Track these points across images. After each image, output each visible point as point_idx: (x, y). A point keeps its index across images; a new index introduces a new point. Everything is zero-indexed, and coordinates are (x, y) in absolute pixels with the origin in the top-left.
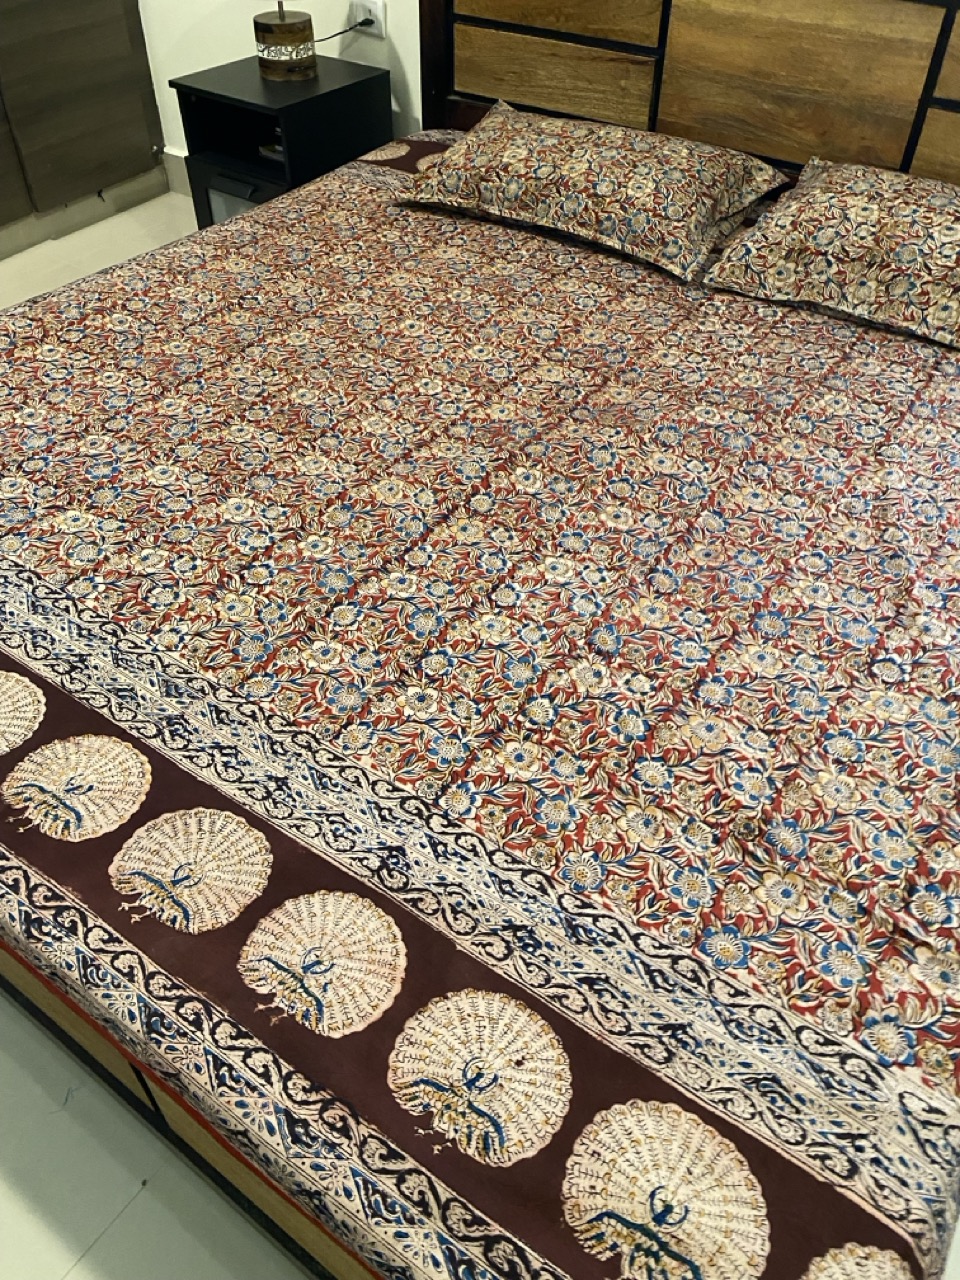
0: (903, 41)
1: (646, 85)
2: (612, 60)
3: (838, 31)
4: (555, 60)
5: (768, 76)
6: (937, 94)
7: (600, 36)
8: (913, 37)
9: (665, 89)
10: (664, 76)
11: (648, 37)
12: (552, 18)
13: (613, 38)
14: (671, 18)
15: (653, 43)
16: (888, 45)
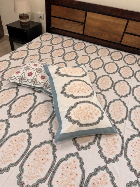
1: (82, 28)
2: (77, 24)
3: (112, 22)
4: (68, 23)
5: (101, 27)
6: (126, 32)
7: (75, 20)
8: (123, 24)
10: (85, 27)
11: (83, 21)
12: (68, 17)
13: (77, 21)
16: (119, 25)
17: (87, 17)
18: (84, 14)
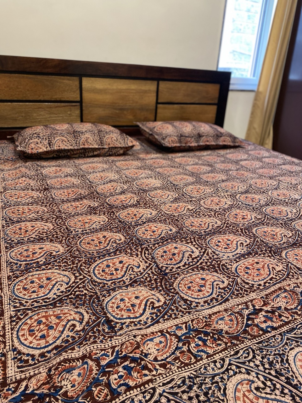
0: (149, 90)
1: (78, 112)
2: (64, 106)
3: (133, 90)
4: (40, 109)
5: (116, 103)
6: (159, 101)
7: (58, 99)
8: (151, 89)
9: (84, 112)
10: (84, 108)
11: (76, 98)
12: (37, 96)
13: (63, 99)
14: (83, 92)
15: (79, 99)
16: (145, 92)
17: (83, 89)
18: (77, 83)
